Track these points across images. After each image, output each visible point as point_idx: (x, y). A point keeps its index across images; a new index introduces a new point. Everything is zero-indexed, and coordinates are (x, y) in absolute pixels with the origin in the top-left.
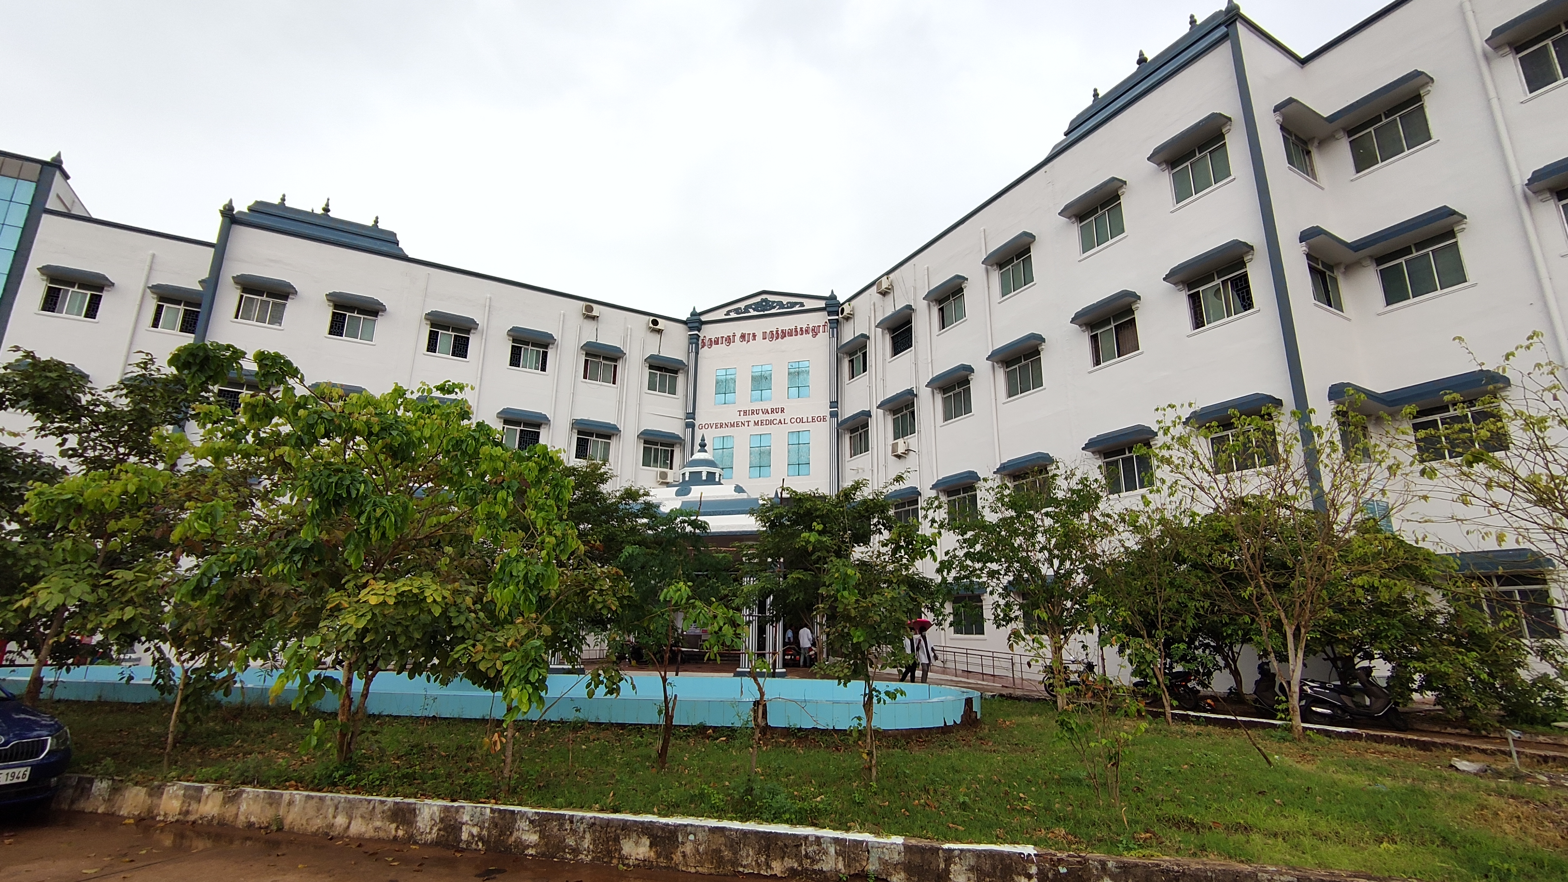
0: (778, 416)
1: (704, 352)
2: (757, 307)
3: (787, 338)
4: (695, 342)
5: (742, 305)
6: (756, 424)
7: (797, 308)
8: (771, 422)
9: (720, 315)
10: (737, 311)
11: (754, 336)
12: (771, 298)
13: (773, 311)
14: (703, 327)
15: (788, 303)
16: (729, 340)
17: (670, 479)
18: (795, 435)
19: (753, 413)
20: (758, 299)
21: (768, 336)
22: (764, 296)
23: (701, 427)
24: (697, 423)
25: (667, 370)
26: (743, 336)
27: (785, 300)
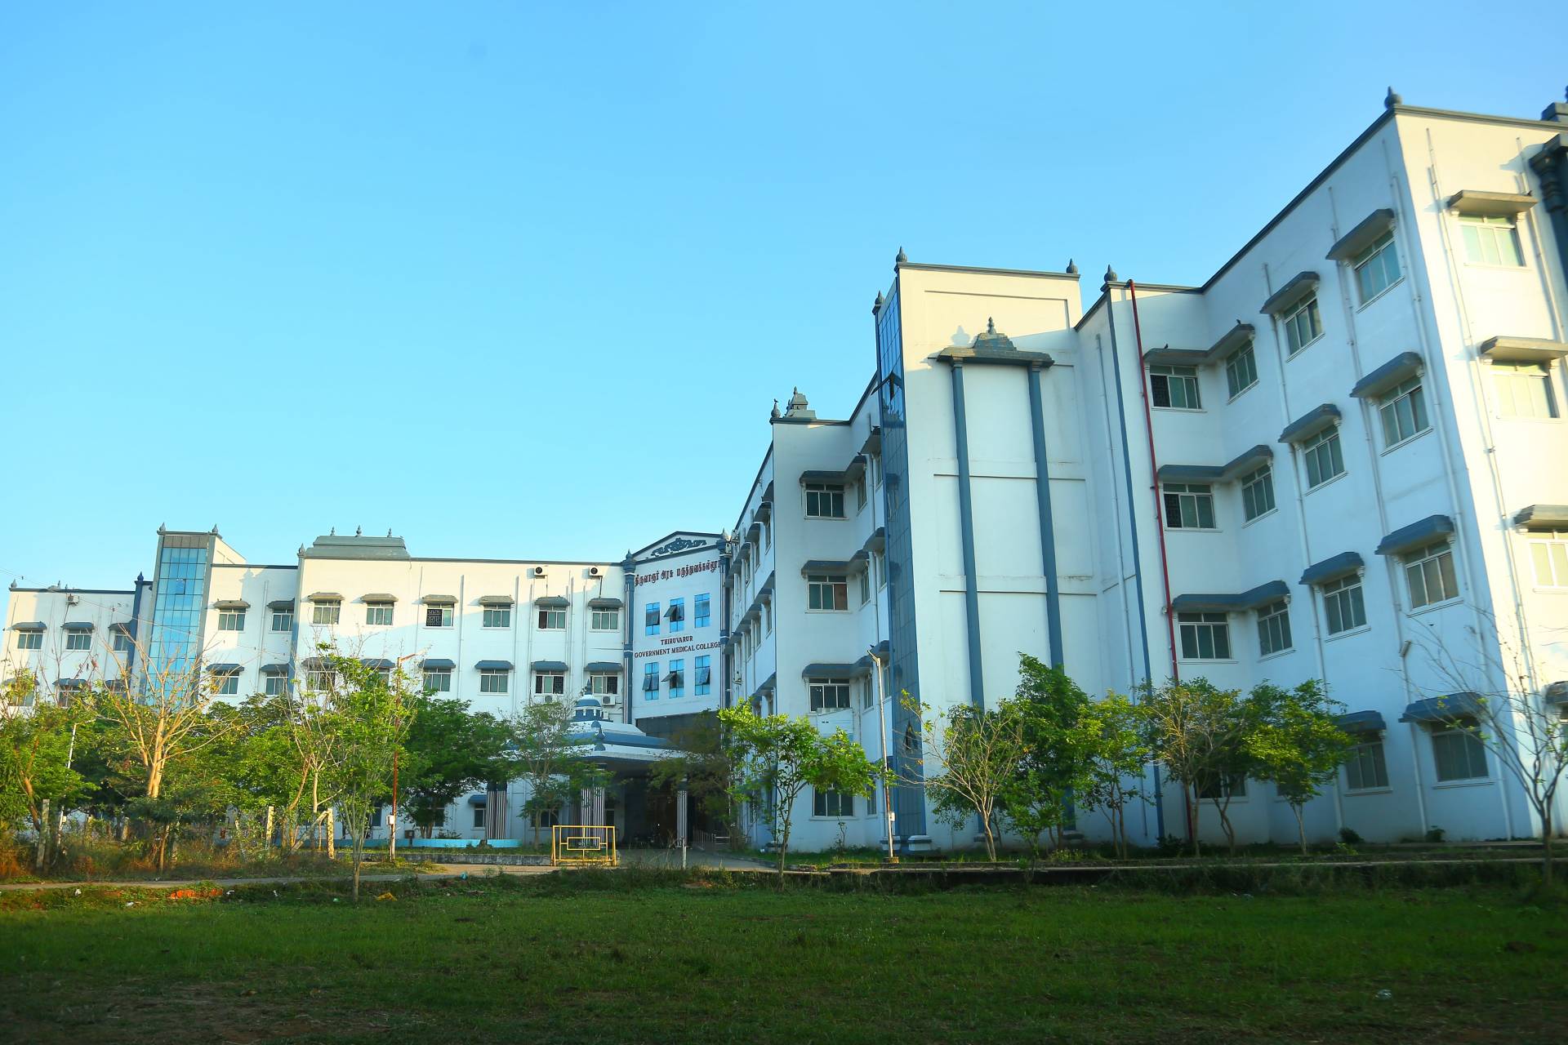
0: (688, 644)
1: (638, 589)
2: (674, 546)
3: (694, 574)
4: (631, 583)
5: (662, 545)
6: (674, 651)
7: (701, 546)
8: (684, 649)
9: (648, 555)
10: (660, 551)
11: (672, 573)
12: (683, 538)
13: (685, 550)
14: (637, 567)
15: (695, 541)
16: (654, 578)
17: (612, 702)
18: (700, 660)
19: (671, 642)
20: (673, 540)
21: (681, 572)
22: (678, 537)
23: (638, 655)
24: (634, 652)
25: (608, 608)
26: (664, 574)
27: (693, 539)
